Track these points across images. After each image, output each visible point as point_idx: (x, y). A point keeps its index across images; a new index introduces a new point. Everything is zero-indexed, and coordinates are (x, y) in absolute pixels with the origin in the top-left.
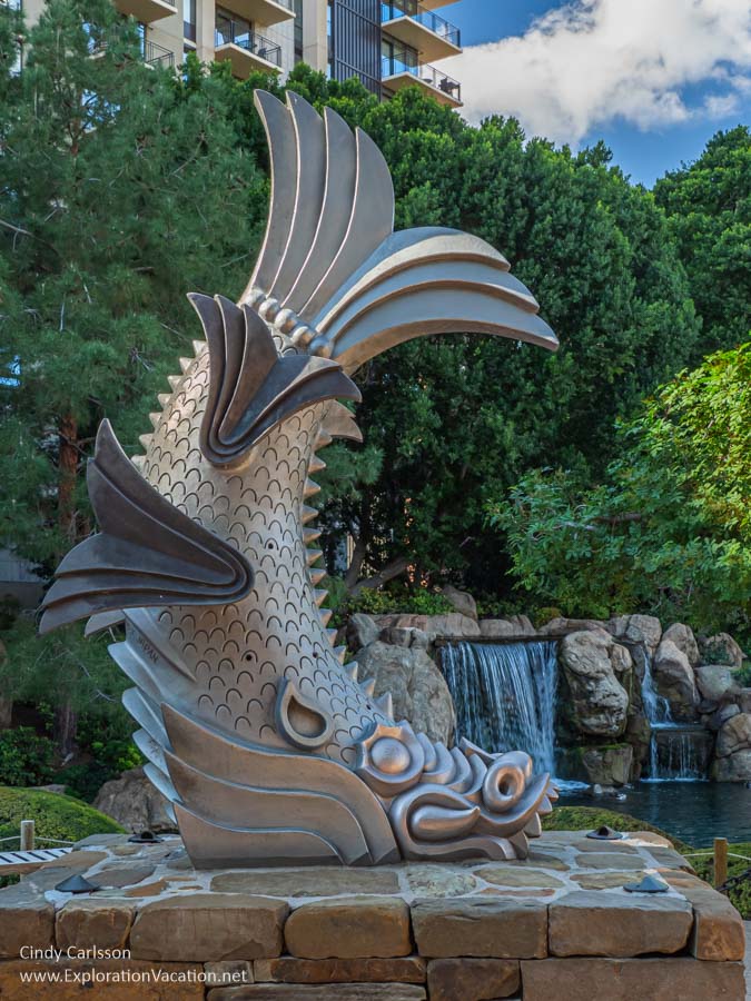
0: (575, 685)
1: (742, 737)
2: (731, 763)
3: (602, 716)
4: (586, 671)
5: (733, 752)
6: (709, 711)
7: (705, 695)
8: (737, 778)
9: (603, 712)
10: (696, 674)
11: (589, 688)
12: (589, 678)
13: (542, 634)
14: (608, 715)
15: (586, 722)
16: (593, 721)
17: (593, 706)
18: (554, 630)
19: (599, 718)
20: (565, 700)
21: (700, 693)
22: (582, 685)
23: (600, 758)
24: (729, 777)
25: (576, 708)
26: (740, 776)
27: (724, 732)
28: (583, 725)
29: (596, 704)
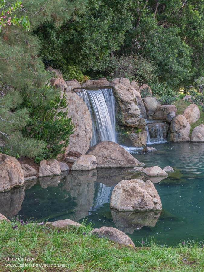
0: (123, 106)
1: (182, 124)
2: (179, 134)
3: (133, 119)
4: (127, 101)
5: (178, 130)
6: (151, 115)
7: (148, 109)
8: (181, 140)
9: (133, 117)
10: (144, 101)
11: (129, 107)
12: (128, 103)
13: (83, 87)
14: (135, 118)
15: (127, 121)
16: (130, 121)
17: (130, 114)
18: (88, 85)
19: (132, 120)
20: (118, 113)
21: (146, 108)
22: (126, 106)
23: (137, 136)
24: (179, 140)
25: (123, 116)
26: (182, 139)
27: (175, 123)
28: (126, 122)
29: (131, 114)
